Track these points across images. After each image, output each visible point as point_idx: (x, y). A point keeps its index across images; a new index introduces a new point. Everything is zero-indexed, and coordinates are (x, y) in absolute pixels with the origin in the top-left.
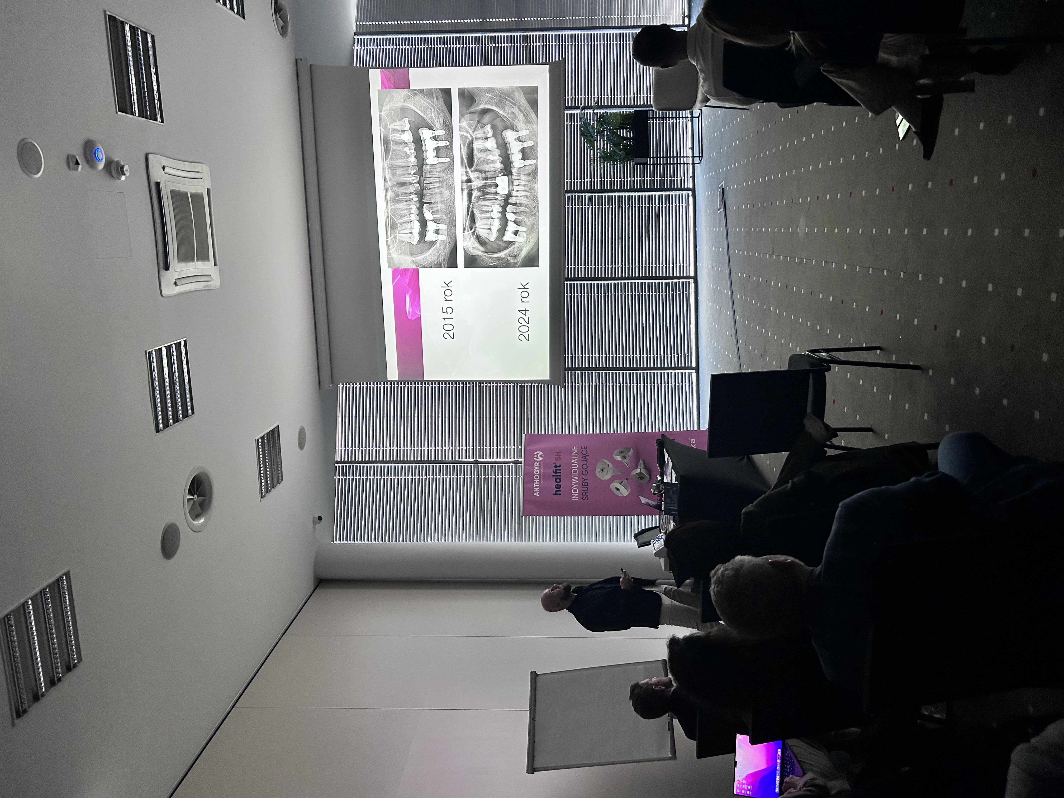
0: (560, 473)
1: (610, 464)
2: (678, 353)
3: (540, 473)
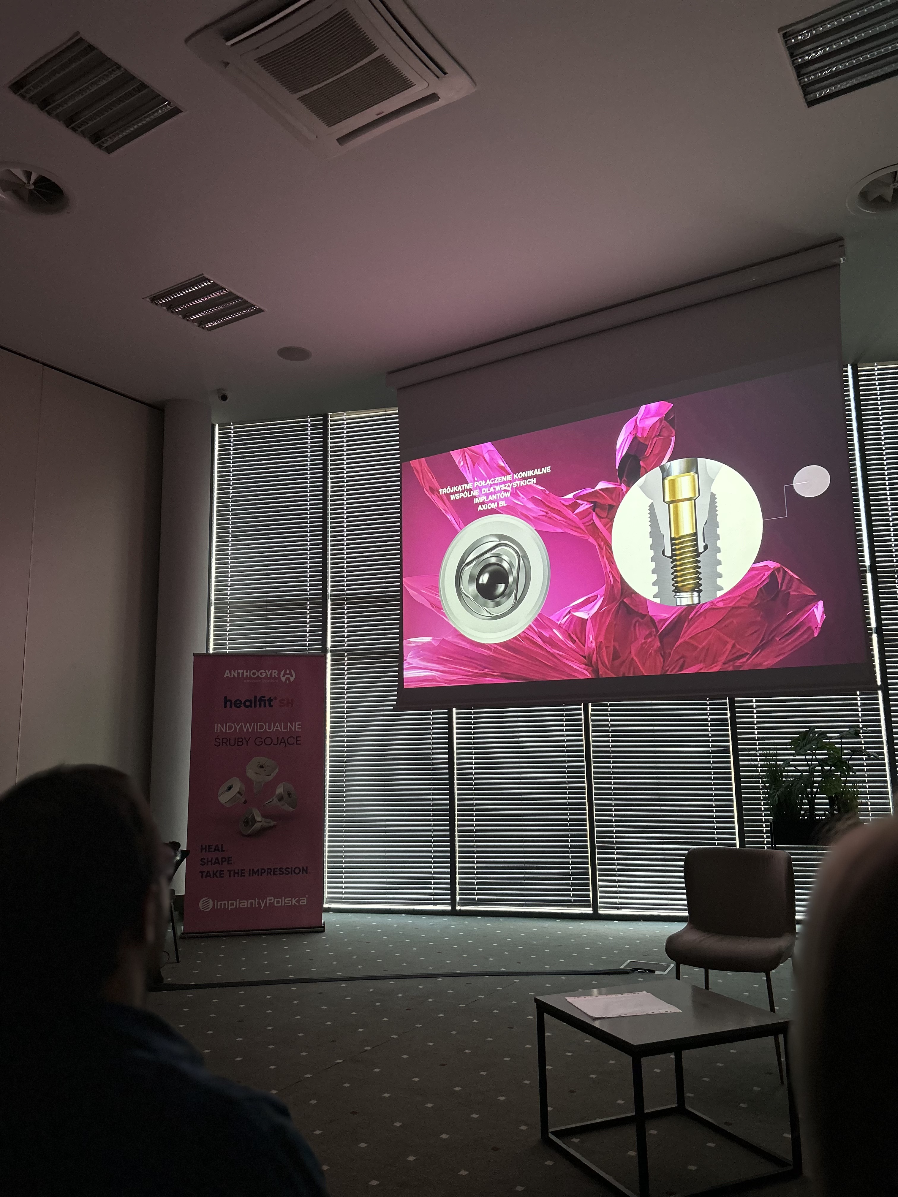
0: (260, 706)
1: (271, 778)
2: (478, 884)
3: (261, 678)
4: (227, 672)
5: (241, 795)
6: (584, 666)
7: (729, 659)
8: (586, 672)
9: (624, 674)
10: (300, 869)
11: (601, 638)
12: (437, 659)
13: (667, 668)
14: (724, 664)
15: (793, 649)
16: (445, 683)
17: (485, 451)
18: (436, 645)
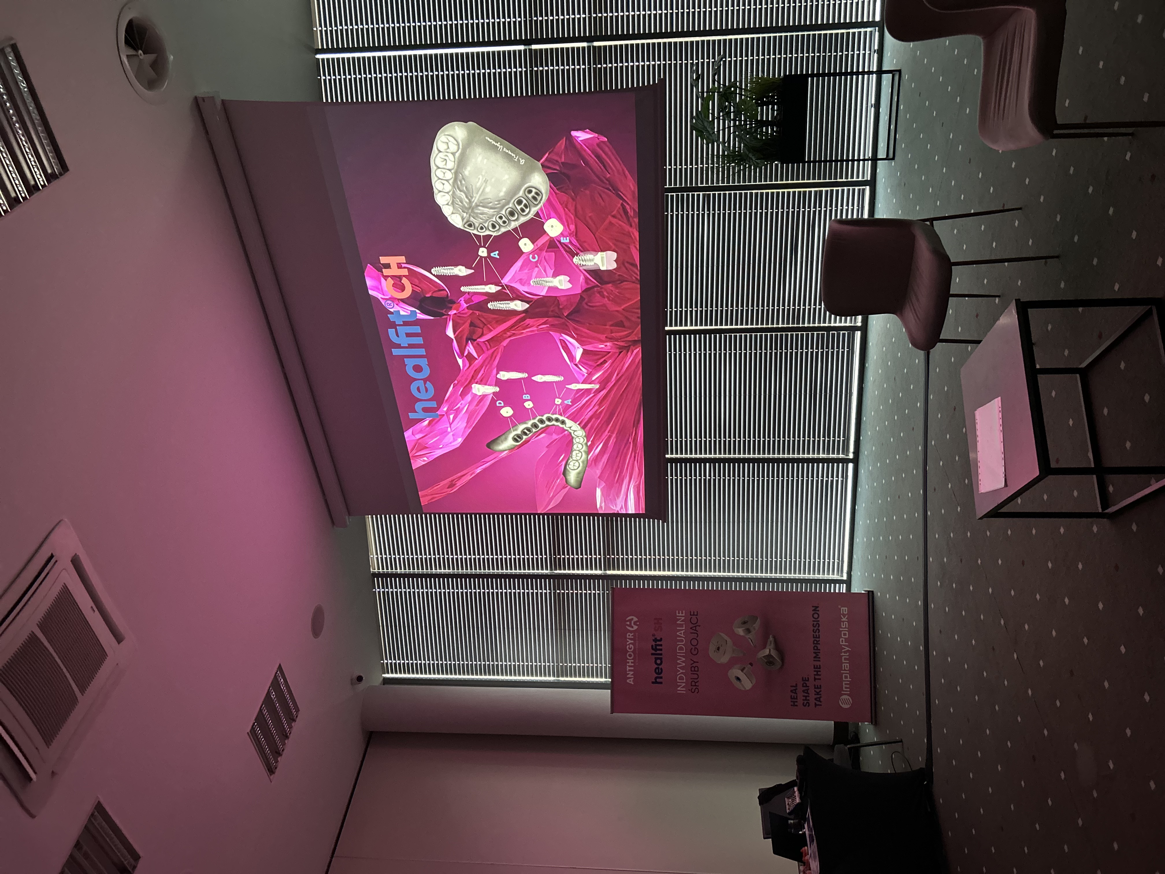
1: (729, 640)
2: (829, 437)
3: (635, 649)
4: (628, 681)
5: (744, 668)
6: (629, 353)
7: (626, 221)
8: (635, 352)
9: (638, 317)
10: (814, 613)
11: (603, 337)
12: (618, 484)
13: (634, 278)
14: (631, 226)
15: (619, 162)
16: (641, 477)
17: (413, 438)
18: (604, 484)
